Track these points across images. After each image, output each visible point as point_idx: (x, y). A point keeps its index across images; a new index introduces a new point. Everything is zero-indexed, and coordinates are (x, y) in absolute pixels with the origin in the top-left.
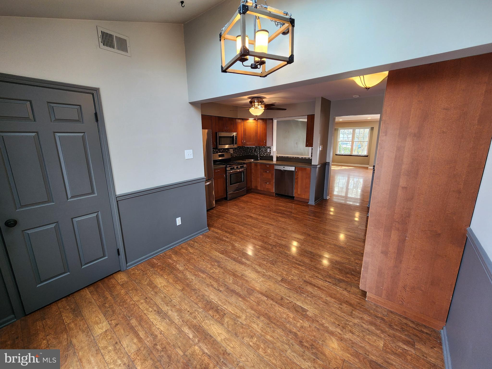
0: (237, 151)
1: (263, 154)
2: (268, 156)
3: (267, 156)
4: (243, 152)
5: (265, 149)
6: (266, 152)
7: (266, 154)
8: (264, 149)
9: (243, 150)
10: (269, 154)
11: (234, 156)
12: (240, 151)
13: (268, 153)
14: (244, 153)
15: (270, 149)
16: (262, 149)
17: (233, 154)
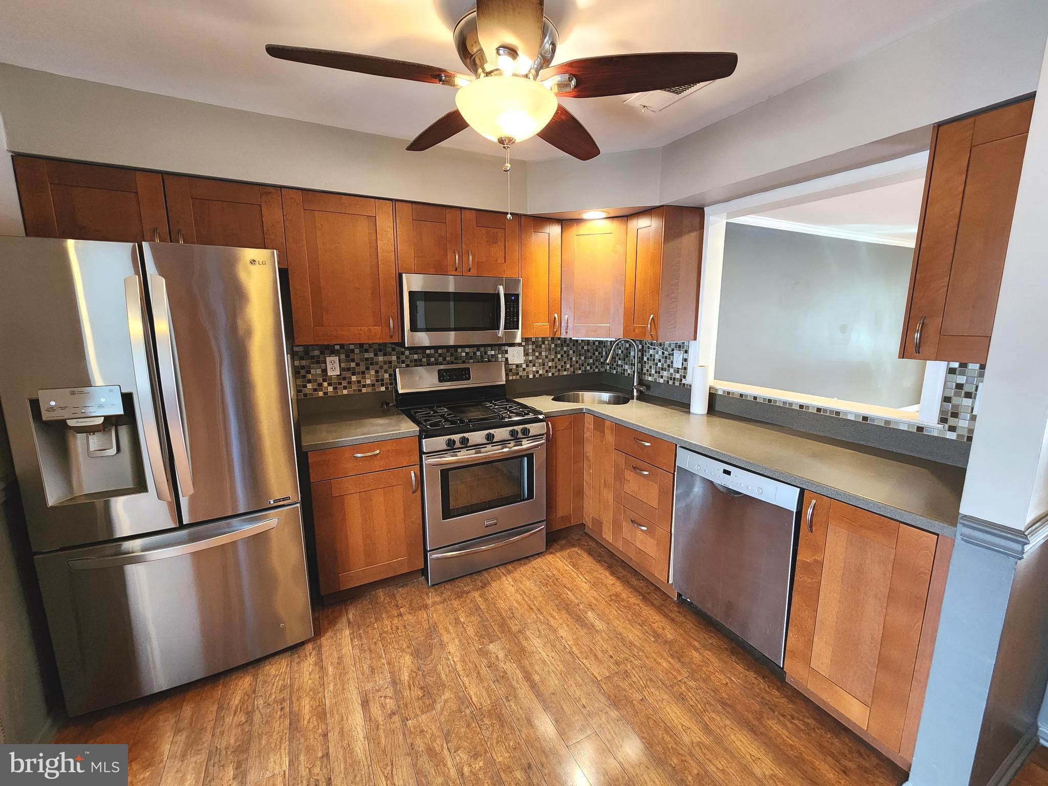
0: (547, 357)
1: (656, 376)
2: (674, 383)
3: (671, 382)
4: (574, 359)
5: (663, 353)
6: (665, 366)
7: (665, 374)
8: (660, 353)
9: (574, 352)
10: (678, 376)
11: (531, 376)
12: (559, 356)
13: (677, 371)
14: (580, 362)
15: (686, 352)
16: (651, 352)
17: (524, 366)
